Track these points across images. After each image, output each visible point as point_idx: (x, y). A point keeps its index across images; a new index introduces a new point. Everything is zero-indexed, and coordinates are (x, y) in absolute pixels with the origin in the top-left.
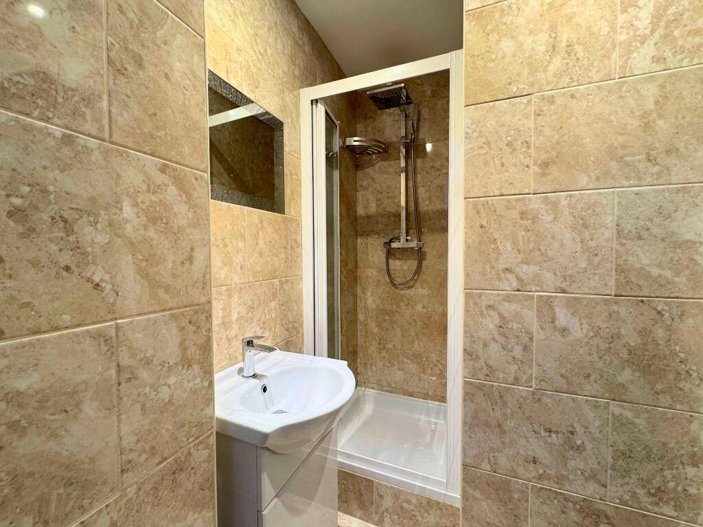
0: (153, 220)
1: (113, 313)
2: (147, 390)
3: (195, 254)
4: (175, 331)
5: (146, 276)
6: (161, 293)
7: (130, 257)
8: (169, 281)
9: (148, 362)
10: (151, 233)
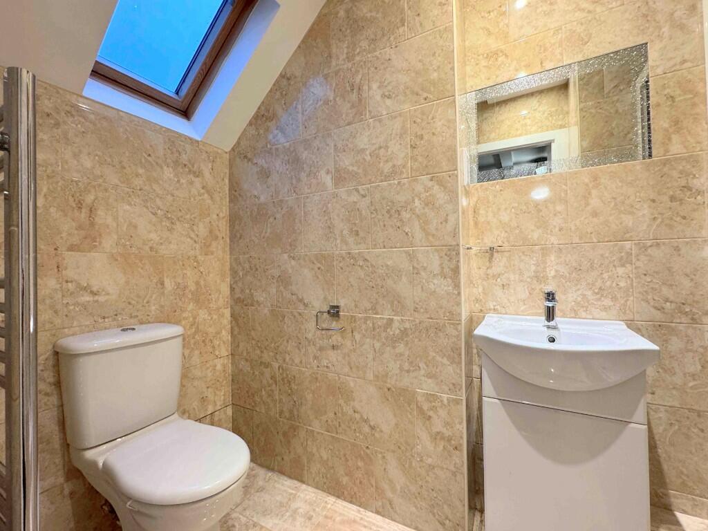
0: (427, 205)
1: (412, 245)
2: (424, 281)
3: (449, 218)
4: (437, 257)
5: (424, 230)
6: (431, 238)
7: (417, 222)
8: (434, 232)
9: (425, 269)
10: (426, 210)
